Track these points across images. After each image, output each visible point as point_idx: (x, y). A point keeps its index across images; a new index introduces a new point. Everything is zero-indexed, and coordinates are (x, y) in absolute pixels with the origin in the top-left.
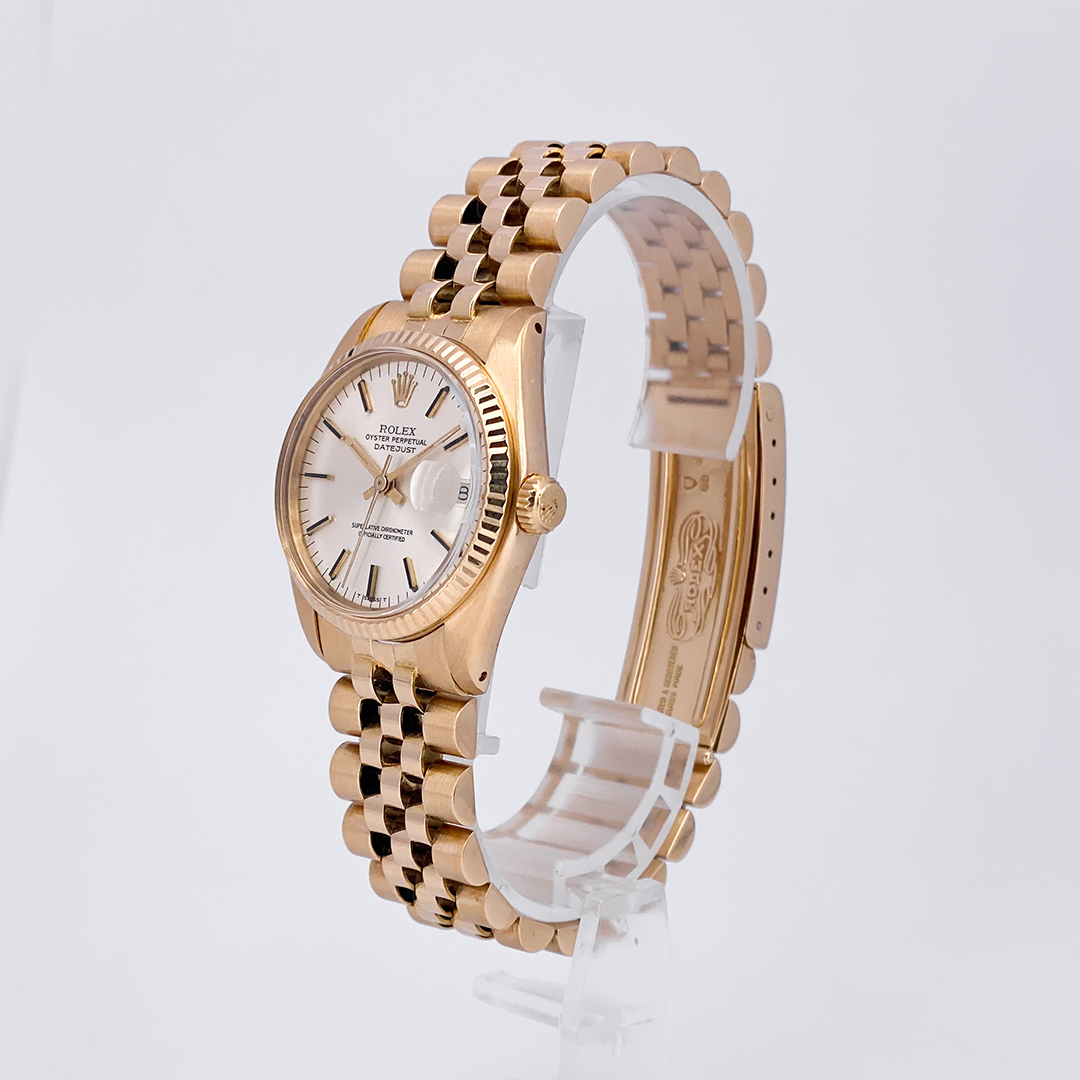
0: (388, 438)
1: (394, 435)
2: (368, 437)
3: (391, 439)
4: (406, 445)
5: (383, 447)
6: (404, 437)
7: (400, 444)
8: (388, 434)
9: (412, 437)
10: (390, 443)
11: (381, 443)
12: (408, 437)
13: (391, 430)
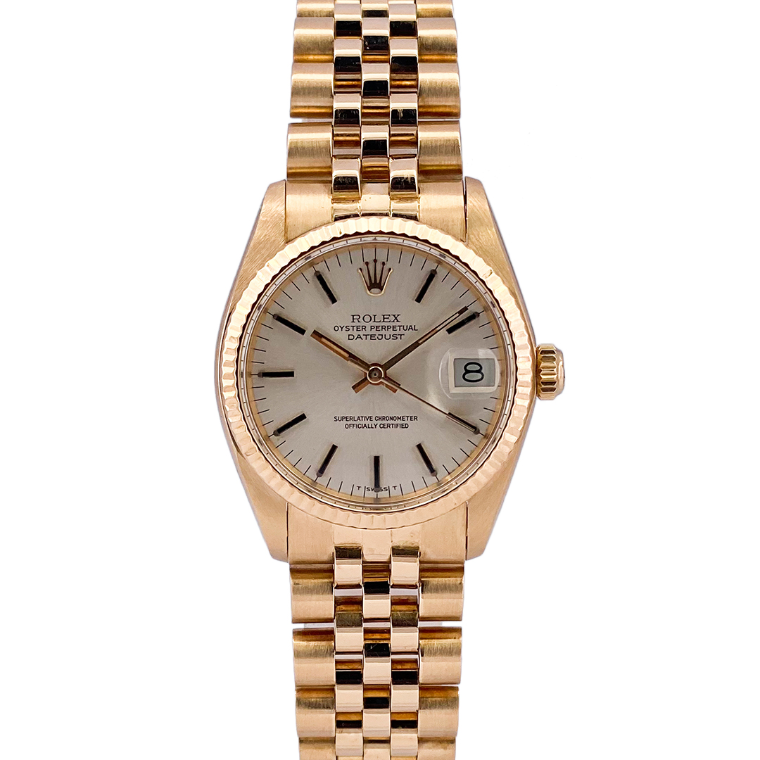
0: (364, 328)
1: (372, 323)
2: (336, 328)
3: (368, 328)
4: (391, 332)
5: (359, 337)
6: (386, 324)
7: (383, 332)
8: (363, 323)
9: (396, 324)
10: (368, 331)
11: (356, 333)
12: (392, 324)
13: (367, 319)
